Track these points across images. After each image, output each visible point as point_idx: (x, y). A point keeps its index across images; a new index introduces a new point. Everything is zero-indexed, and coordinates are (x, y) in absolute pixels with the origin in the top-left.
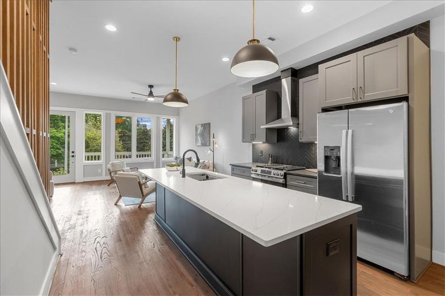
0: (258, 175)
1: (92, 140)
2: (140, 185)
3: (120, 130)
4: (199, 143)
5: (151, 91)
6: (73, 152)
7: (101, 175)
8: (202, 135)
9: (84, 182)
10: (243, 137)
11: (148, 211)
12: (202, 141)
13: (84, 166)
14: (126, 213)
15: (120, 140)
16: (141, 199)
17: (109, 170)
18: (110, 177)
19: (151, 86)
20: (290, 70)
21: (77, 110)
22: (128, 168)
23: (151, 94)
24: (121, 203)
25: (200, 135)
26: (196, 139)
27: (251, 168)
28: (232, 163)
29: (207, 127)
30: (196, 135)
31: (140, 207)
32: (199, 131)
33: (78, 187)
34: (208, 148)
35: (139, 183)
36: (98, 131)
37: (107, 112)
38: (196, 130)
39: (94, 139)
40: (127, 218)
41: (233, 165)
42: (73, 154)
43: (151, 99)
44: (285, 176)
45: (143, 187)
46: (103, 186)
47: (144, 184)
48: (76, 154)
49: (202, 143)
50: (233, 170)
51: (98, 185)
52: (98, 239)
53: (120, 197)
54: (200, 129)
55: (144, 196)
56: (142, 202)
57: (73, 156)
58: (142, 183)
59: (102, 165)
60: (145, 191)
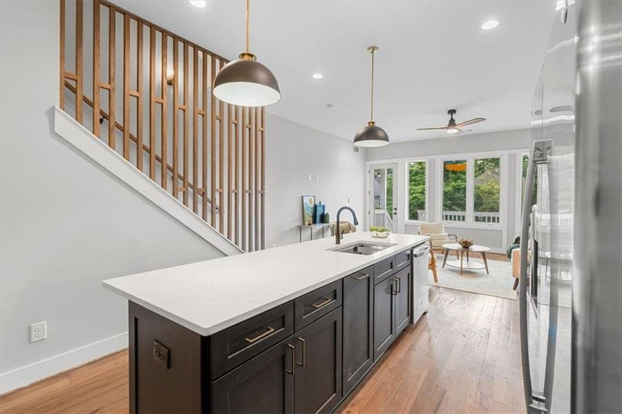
5: (452, 118)
19: (452, 112)
23: (452, 123)
43: (452, 131)
57: (395, 214)
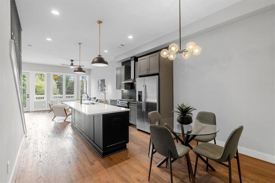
0: (119, 104)
1: (38, 88)
2: (65, 110)
3: (57, 81)
4: (100, 90)
5: (72, 63)
6: (28, 95)
7: (45, 107)
8: (101, 85)
9: (35, 111)
10: (117, 87)
11: (68, 123)
12: (101, 88)
13: (35, 102)
14: (57, 123)
15: (57, 88)
16: (65, 117)
17: (49, 104)
18: (50, 108)
19: (72, 61)
20: (133, 58)
21: (31, 72)
22: (60, 103)
23: (72, 64)
24: (55, 119)
25: (100, 85)
26: (98, 88)
27: (117, 101)
28: (111, 99)
29: (103, 81)
30: (98, 85)
31: (65, 121)
32: (100, 84)
33: (31, 114)
34: (102, 92)
35: (64, 109)
36: (43, 82)
37: (48, 73)
38: (98, 83)
39: (40, 87)
40: (58, 125)
41: (111, 100)
42: (28, 96)
43: (72, 67)
44: (128, 104)
45: (67, 111)
46: (46, 113)
47: (67, 110)
48: (30, 96)
49: (101, 90)
50: (111, 102)
51: (43, 112)
52: (43, 132)
53: (55, 116)
54: (100, 82)
55: (67, 116)
56: (66, 119)
57: (28, 97)
58: (66, 109)
59: (45, 102)
60: (68, 113)
